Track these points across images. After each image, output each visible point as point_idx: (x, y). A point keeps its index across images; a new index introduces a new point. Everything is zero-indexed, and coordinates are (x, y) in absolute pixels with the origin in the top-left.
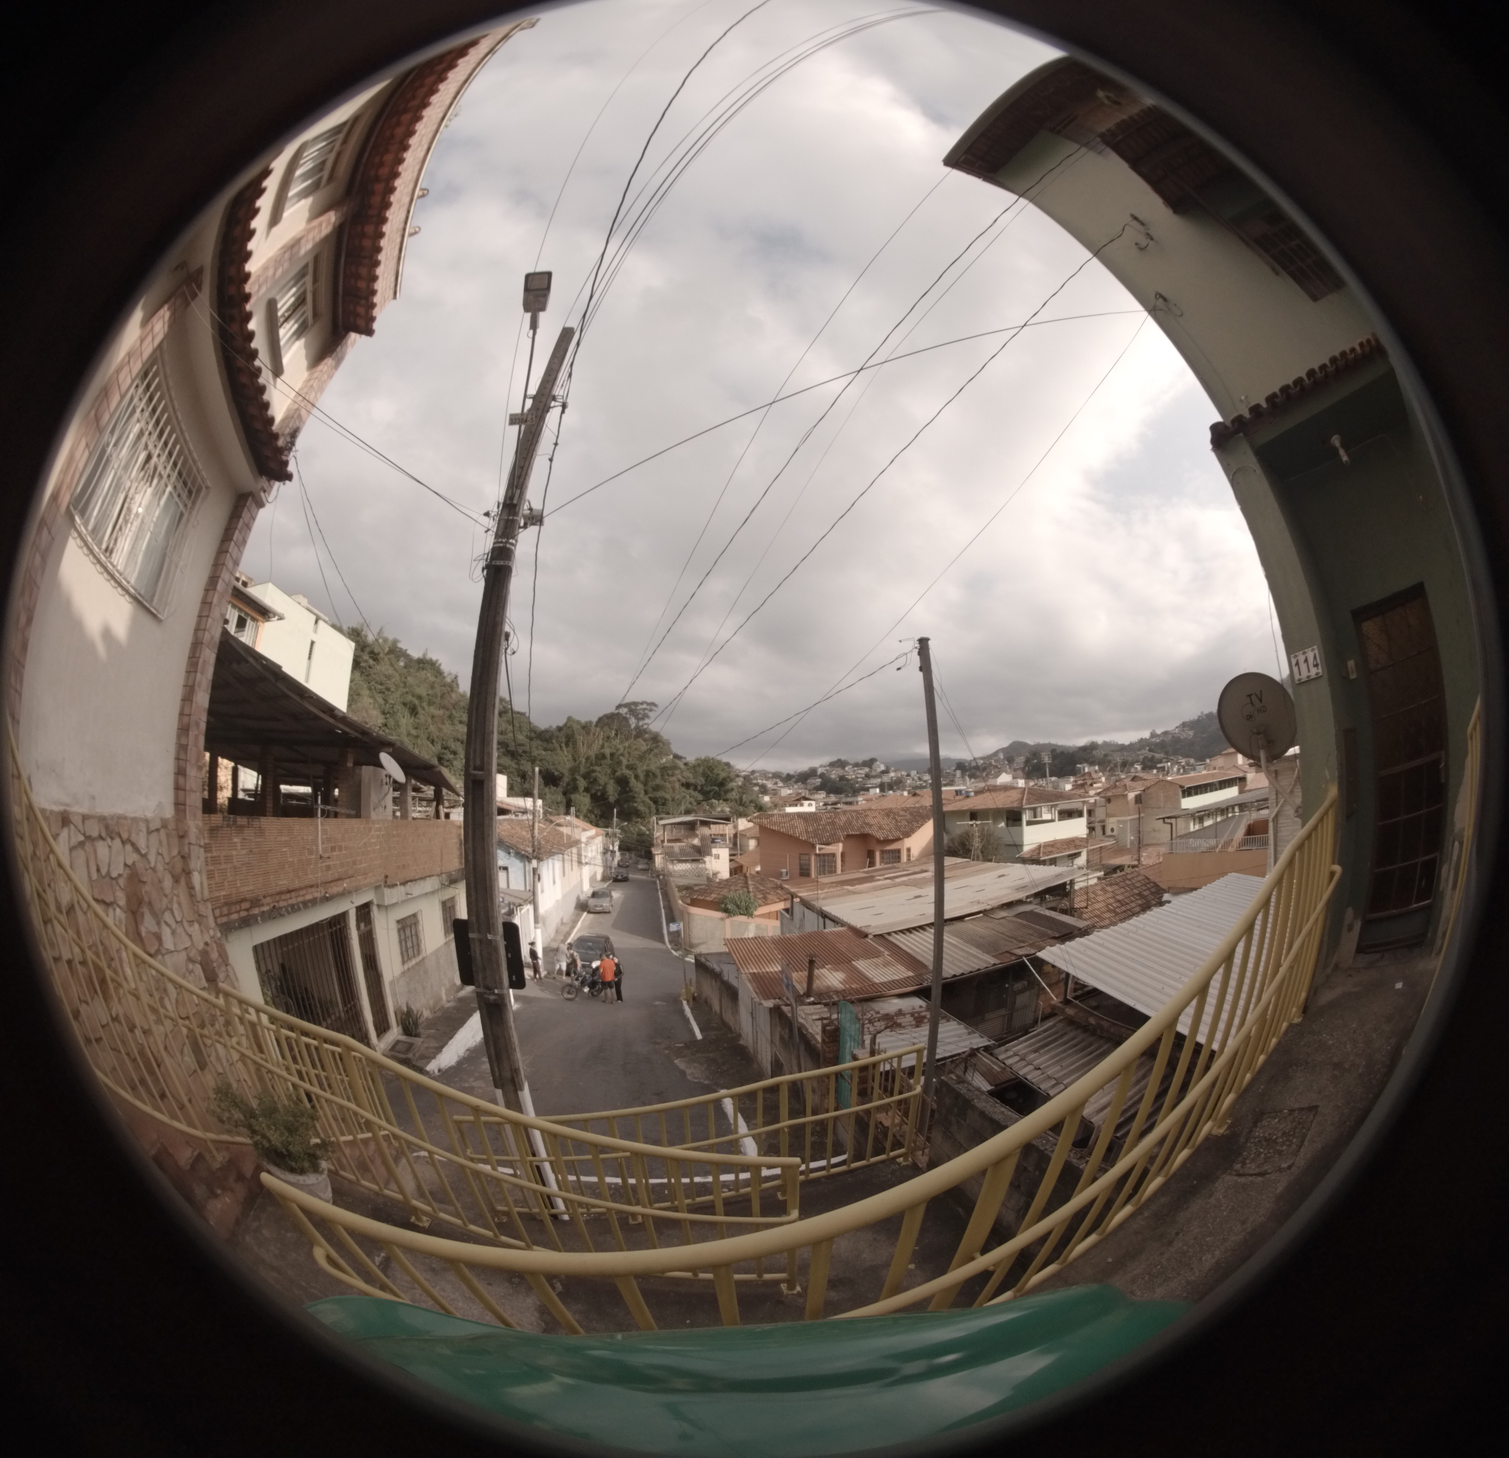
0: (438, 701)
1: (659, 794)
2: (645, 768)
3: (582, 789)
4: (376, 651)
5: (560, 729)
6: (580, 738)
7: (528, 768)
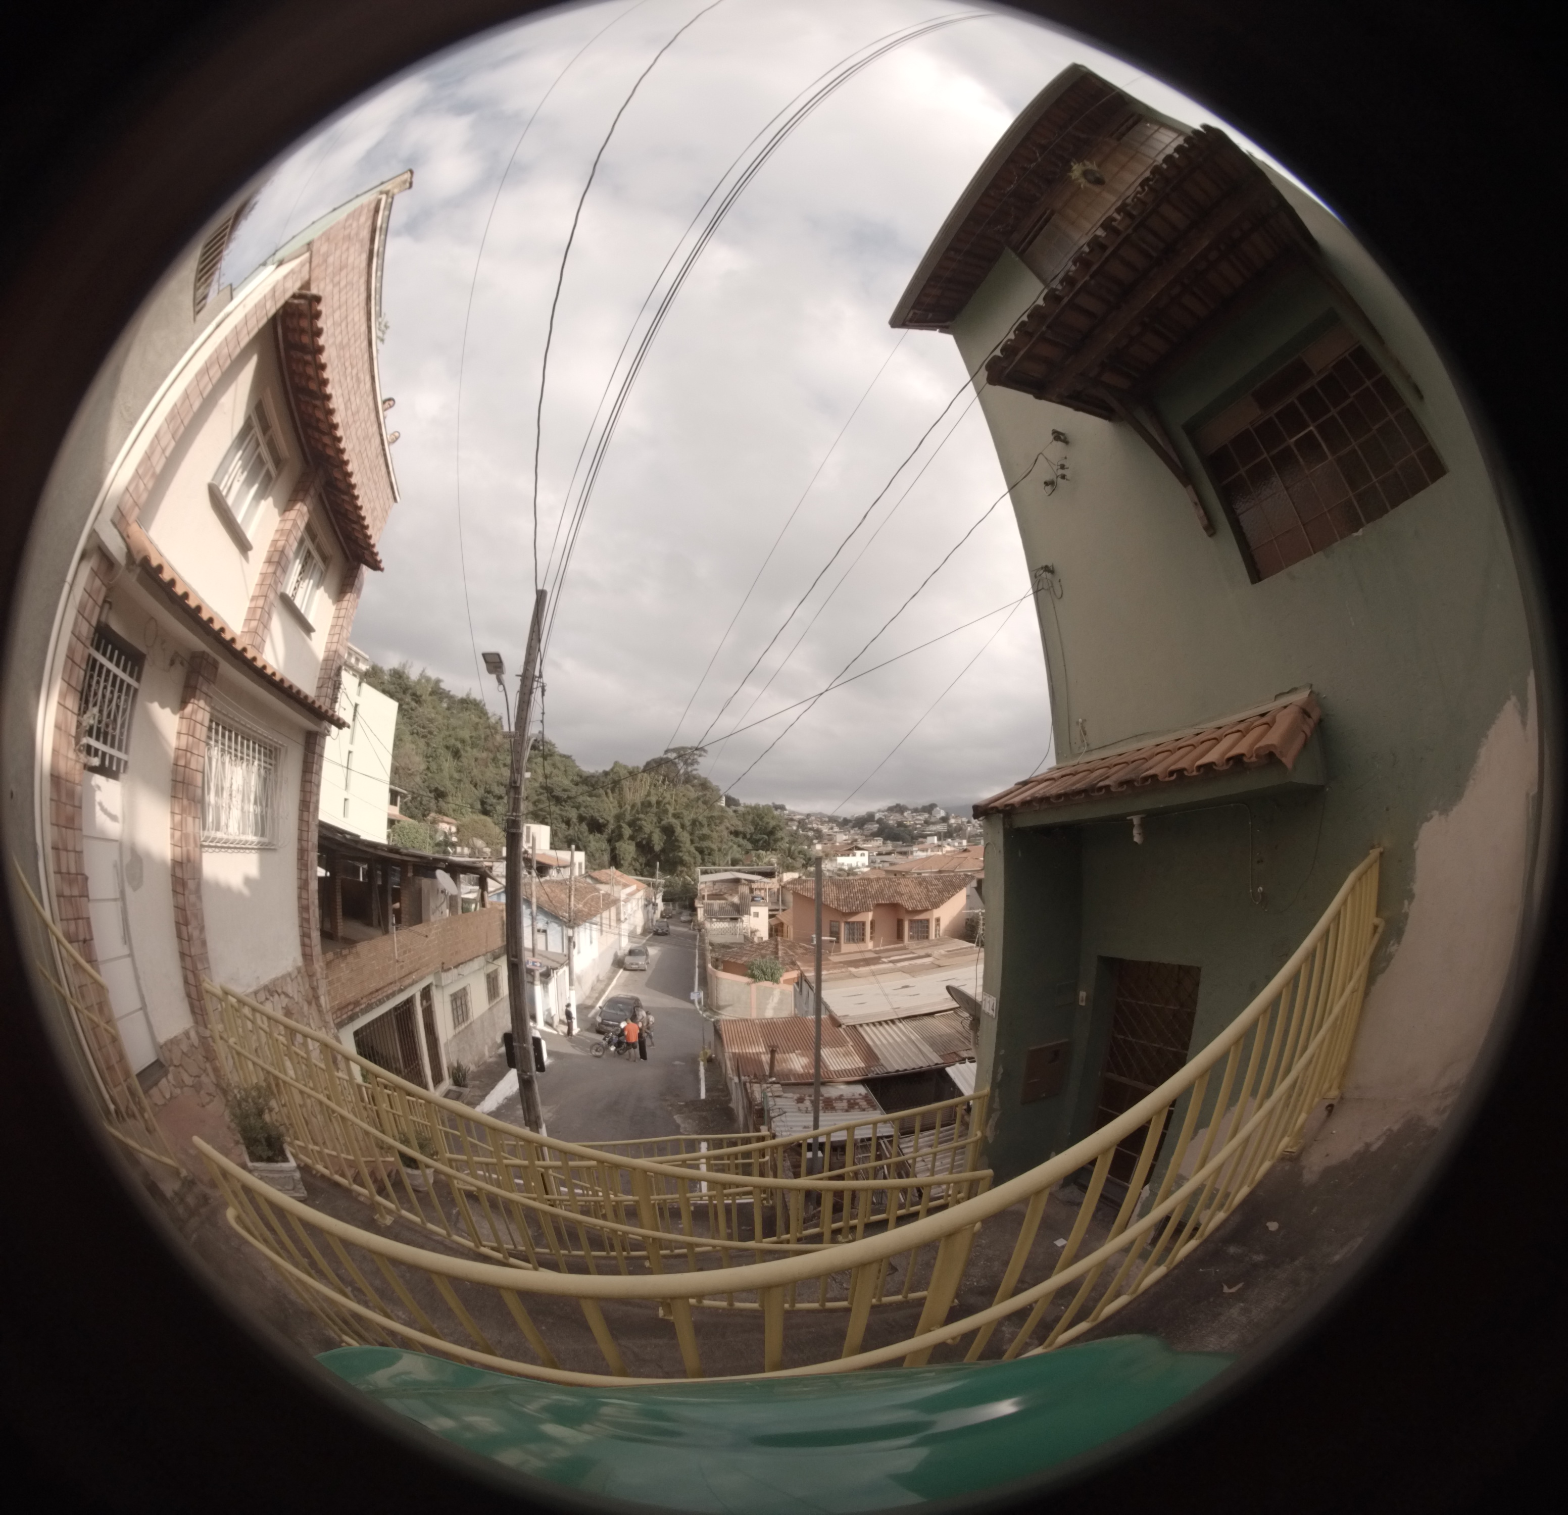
0: (482, 743)
1: (705, 844)
2: (692, 816)
3: (626, 837)
4: (418, 693)
5: (606, 774)
6: (626, 784)
7: (573, 814)
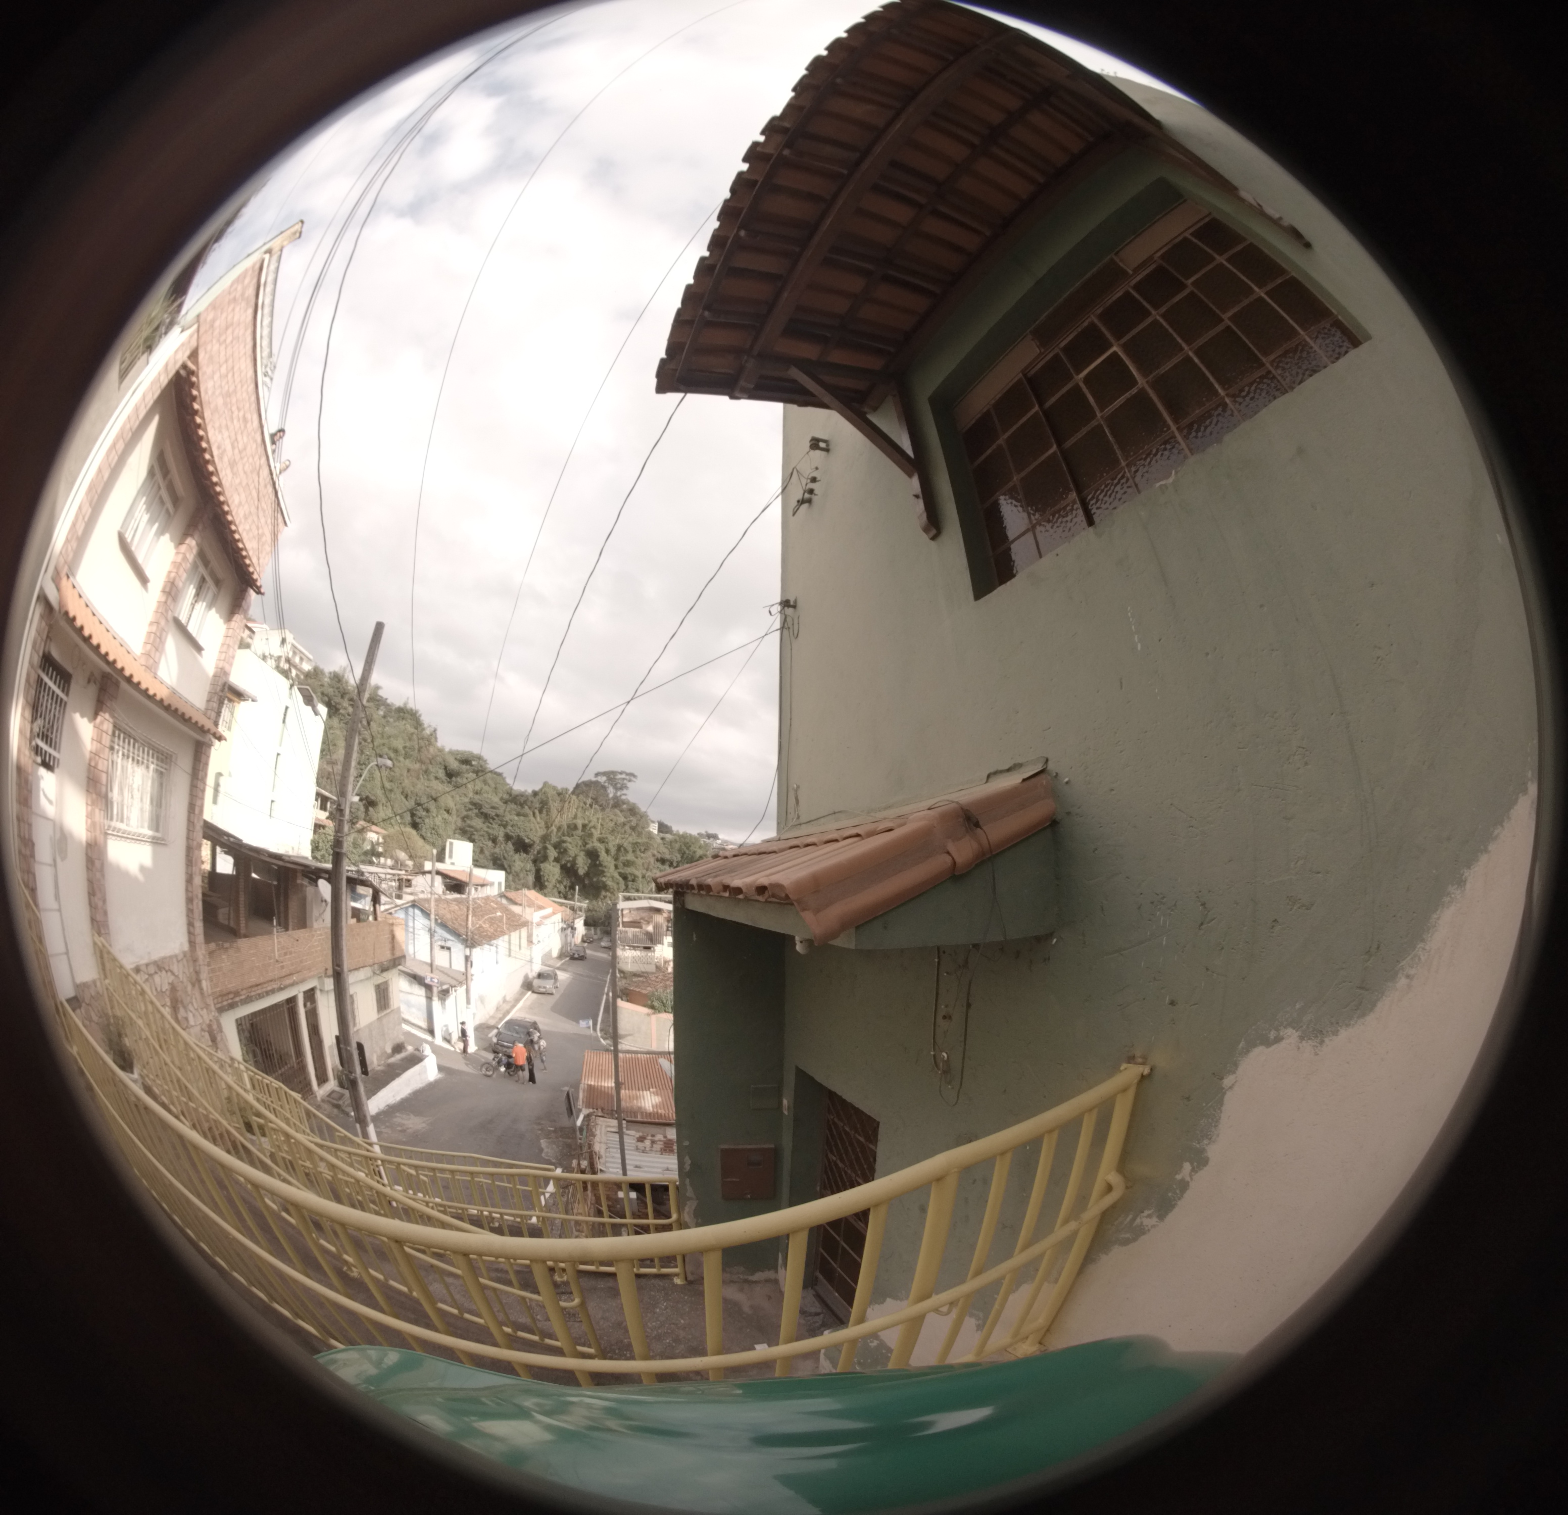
0: (415, 753)
1: (629, 870)
2: (617, 841)
3: (551, 858)
5: (535, 794)
6: (554, 806)
7: (500, 833)
